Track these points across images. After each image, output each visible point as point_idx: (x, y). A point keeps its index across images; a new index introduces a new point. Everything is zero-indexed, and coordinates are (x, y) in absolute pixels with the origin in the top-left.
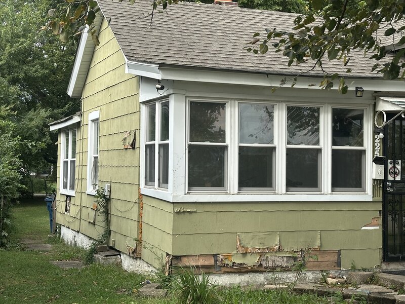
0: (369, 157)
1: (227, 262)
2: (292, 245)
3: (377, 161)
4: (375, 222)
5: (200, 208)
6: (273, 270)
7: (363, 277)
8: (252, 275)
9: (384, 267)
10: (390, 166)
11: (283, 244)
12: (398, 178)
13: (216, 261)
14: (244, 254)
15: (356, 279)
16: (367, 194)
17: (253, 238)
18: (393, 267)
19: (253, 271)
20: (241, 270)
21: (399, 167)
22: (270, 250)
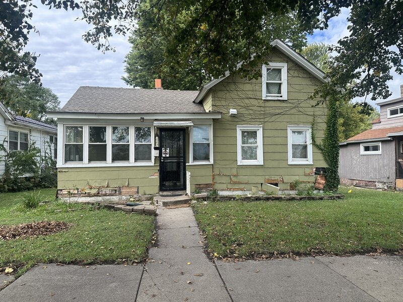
0: (153, 146)
1: (83, 192)
2: (114, 185)
3: (156, 148)
4: (156, 174)
5: (70, 170)
6: (105, 195)
7: (147, 197)
8: (96, 197)
9: (161, 193)
10: (163, 151)
11: (110, 184)
12: (168, 156)
13: (78, 192)
14: (91, 188)
15: (144, 199)
16: (152, 163)
17: (95, 182)
18: (165, 193)
19: (95, 195)
20: (89, 195)
21: (168, 151)
22: (103, 187)
